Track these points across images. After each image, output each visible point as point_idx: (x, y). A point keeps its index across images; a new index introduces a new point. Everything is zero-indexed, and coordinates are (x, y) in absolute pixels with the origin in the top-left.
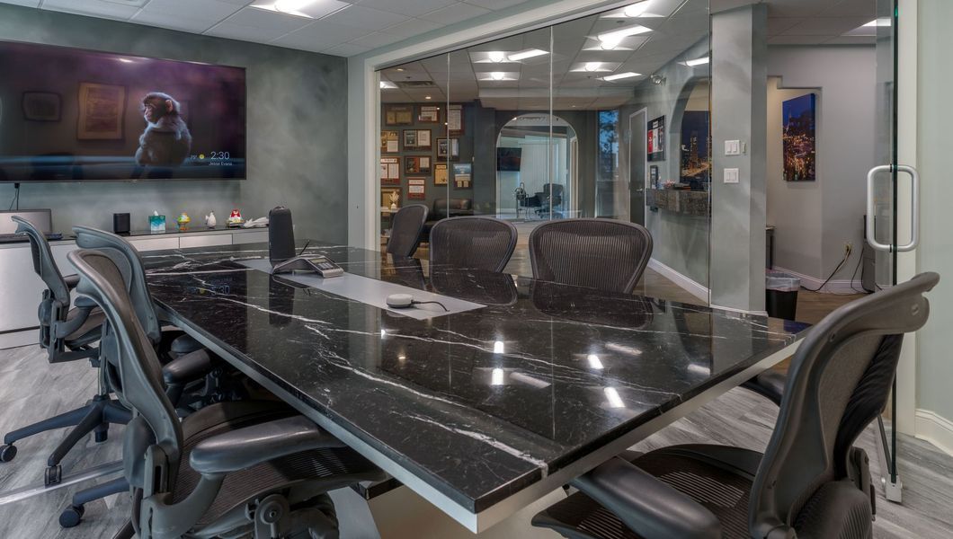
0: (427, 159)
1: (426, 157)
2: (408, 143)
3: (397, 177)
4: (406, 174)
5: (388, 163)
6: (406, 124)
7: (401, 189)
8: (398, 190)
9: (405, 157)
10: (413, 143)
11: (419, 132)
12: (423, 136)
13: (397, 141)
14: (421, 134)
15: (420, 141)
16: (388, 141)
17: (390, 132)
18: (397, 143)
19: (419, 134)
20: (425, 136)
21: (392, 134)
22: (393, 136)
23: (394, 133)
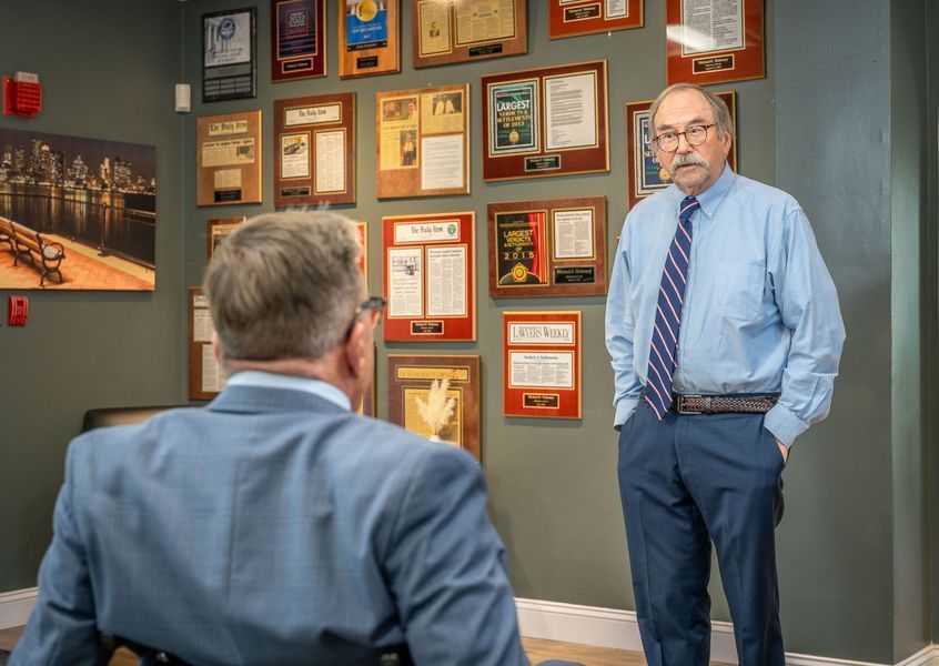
0: (586, 217)
1: (579, 204)
2: (504, 141)
3: (462, 312)
4: (499, 295)
5: (424, 245)
6: (495, 49)
7: (477, 369)
8: (463, 375)
9: (491, 208)
10: (524, 140)
11: (549, 83)
12: (566, 102)
13: (461, 137)
14: (561, 94)
15: (553, 126)
16: (424, 140)
17: (431, 96)
18: (461, 143)
19: (552, 95)
20: (575, 101)
21: (440, 105)
22: (444, 112)
23: (449, 97)
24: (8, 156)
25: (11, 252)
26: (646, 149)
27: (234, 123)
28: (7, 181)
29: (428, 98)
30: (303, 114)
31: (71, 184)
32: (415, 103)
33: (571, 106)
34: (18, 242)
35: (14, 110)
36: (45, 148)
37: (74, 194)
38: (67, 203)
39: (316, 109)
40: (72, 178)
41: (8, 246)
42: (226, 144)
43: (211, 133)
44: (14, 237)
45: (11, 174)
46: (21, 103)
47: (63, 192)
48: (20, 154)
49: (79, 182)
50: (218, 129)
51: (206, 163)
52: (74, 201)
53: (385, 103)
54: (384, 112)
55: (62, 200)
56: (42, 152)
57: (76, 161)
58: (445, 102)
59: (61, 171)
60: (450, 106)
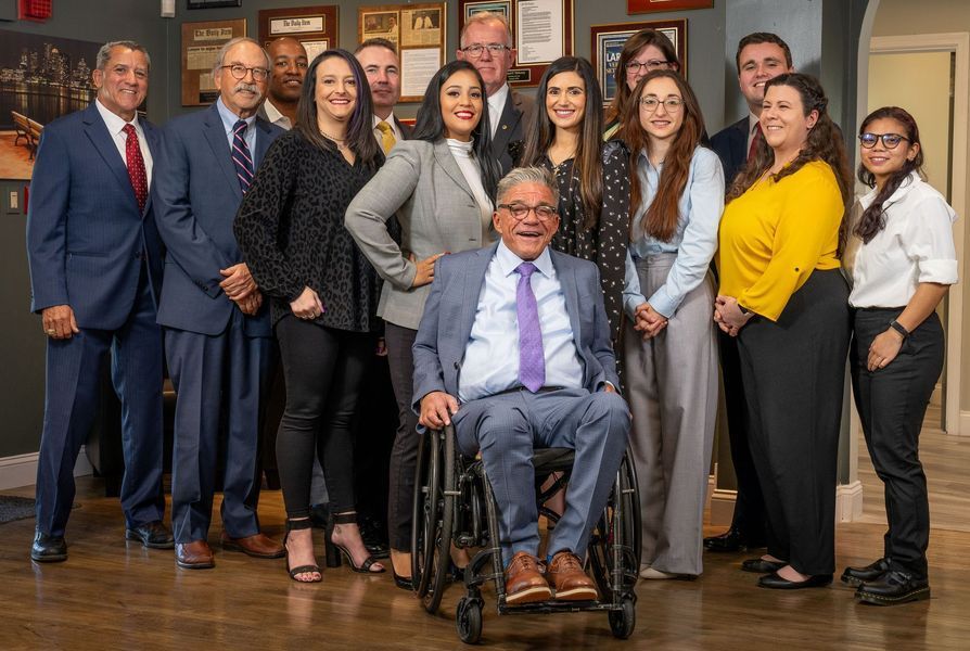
11: (521, 5)
12: (536, 22)
13: (438, 50)
14: (531, 14)
15: (524, 43)
16: (403, 52)
17: (411, 12)
18: (439, 56)
19: (524, 15)
20: (544, 21)
21: (419, 21)
22: (423, 26)
23: (428, 14)
24: (25, 58)
25: (28, 146)
26: (608, 67)
27: (220, 30)
28: (23, 81)
29: (408, 14)
30: (288, 24)
31: (77, 84)
32: (396, 18)
33: (541, 26)
34: (34, 137)
35: (29, 15)
36: (55, 51)
37: (79, 93)
38: (73, 102)
39: (300, 20)
40: (77, 79)
41: (25, 141)
42: (211, 49)
43: (196, 39)
44: (30, 133)
45: (28, 75)
46: (35, 8)
47: (69, 91)
48: (34, 56)
49: (83, 82)
50: (202, 35)
51: (191, 66)
52: (79, 100)
53: (366, 17)
54: (366, 25)
55: (69, 99)
56: (52, 55)
57: (80, 64)
58: (424, 18)
59: (68, 72)
60: (428, 21)
